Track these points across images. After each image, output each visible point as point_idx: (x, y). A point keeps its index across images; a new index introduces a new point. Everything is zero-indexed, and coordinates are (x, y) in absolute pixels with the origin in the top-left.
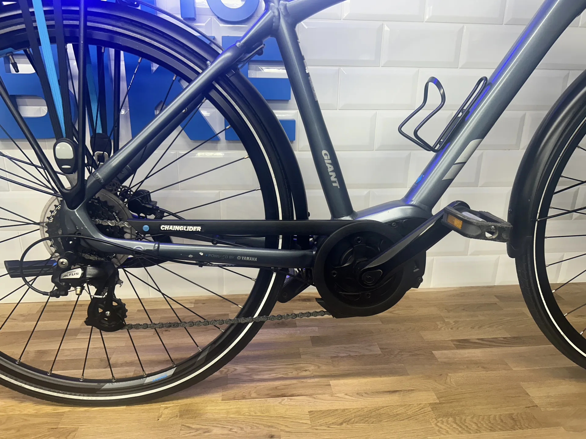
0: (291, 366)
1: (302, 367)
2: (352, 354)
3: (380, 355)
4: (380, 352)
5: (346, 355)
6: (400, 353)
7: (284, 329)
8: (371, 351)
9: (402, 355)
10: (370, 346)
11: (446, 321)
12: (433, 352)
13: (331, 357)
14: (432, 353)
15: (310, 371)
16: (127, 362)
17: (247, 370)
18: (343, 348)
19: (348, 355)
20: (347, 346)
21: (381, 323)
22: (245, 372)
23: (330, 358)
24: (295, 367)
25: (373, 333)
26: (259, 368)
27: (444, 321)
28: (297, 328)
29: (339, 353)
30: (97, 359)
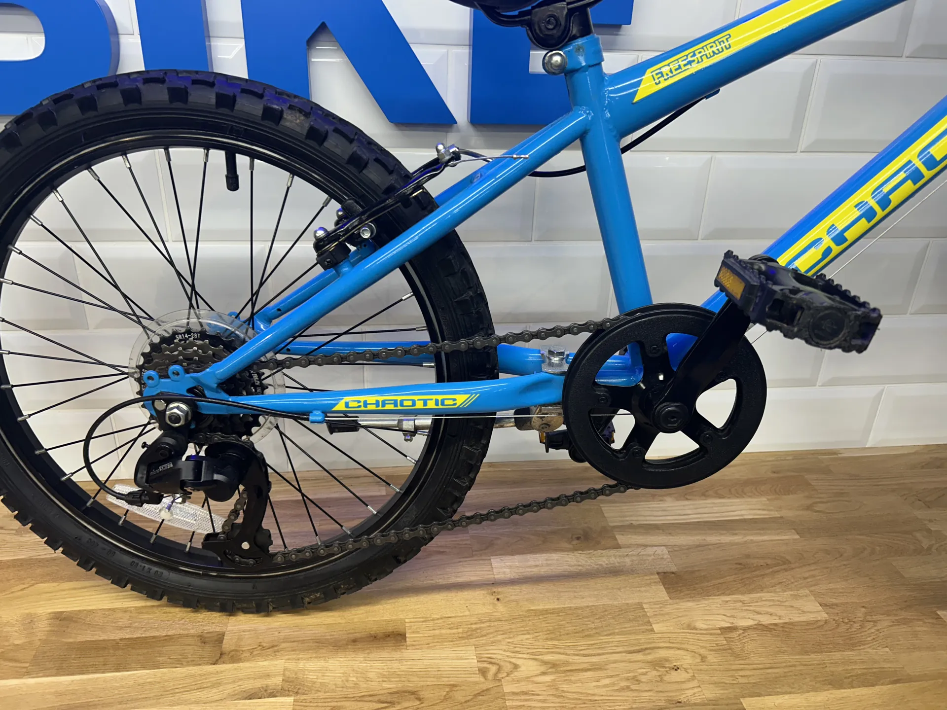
0: (639, 657)
1: (667, 660)
2: (766, 620)
3: (826, 622)
4: (823, 616)
5: (750, 623)
6: (869, 618)
7: (595, 553)
8: (804, 612)
9: (874, 622)
10: (796, 597)
11: (932, 529)
12: (939, 612)
13: (720, 629)
14: (939, 618)
15: (686, 670)
16: (265, 645)
17: (543, 669)
18: (740, 604)
19: (756, 622)
20: (746, 598)
21: (797, 537)
22: (538, 672)
23: (719, 631)
24: (649, 658)
25: (790, 562)
26: (567, 663)
27: (929, 531)
28: (623, 551)
29: (733, 617)
30: (193, 636)
